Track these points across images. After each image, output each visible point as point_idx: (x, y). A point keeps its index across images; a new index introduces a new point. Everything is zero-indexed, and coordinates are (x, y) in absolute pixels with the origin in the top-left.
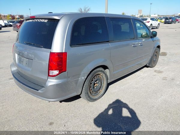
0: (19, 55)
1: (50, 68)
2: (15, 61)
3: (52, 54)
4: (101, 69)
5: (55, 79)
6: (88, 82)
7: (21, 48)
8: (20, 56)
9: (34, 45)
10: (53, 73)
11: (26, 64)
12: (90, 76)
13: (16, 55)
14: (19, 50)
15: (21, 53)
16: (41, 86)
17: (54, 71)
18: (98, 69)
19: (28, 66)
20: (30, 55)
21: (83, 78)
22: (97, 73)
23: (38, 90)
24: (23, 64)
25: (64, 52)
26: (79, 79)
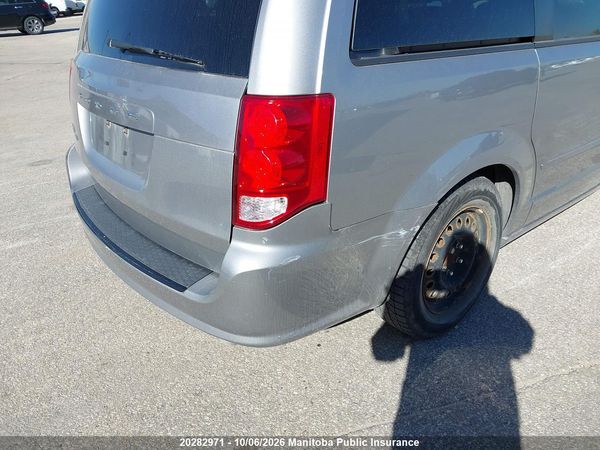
0: (91, 109)
1: (245, 183)
2: (79, 137)
3: (253, 105)
4: (483, 184)
5: (267, 244)
6: (423, 252)
7: (99, 79)
8: (99, 118)
9: (155, 58)
10: (255, 207)
11: (125, 153)
12: (436, 219)
13: (82, 111)
14: (90, 88)
15: (98, 98)
16: (198, 266)
17: (264, 199)
18: (471, 186)
19: (133, 164)
20: (142, 112)
21: (403, 233)
22: (464, 208)
23: (182, 289)
24: (109, 156)
25: (318, 91)
26: (385, 236)
